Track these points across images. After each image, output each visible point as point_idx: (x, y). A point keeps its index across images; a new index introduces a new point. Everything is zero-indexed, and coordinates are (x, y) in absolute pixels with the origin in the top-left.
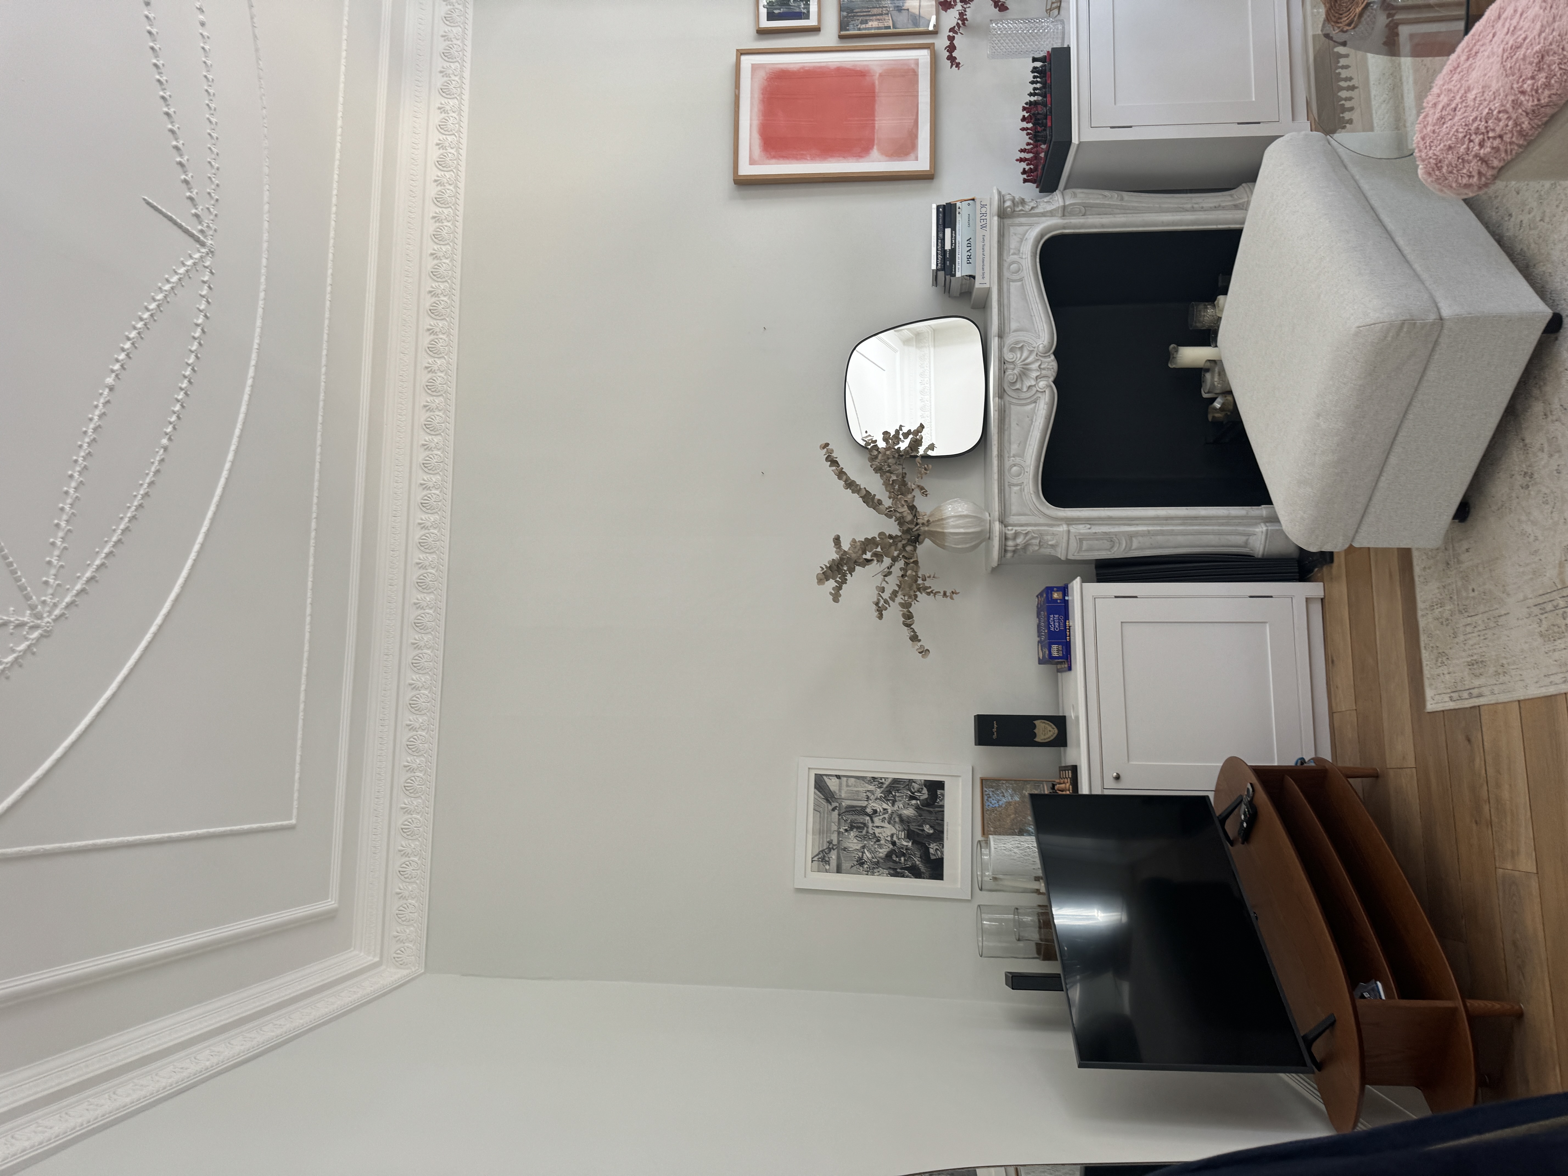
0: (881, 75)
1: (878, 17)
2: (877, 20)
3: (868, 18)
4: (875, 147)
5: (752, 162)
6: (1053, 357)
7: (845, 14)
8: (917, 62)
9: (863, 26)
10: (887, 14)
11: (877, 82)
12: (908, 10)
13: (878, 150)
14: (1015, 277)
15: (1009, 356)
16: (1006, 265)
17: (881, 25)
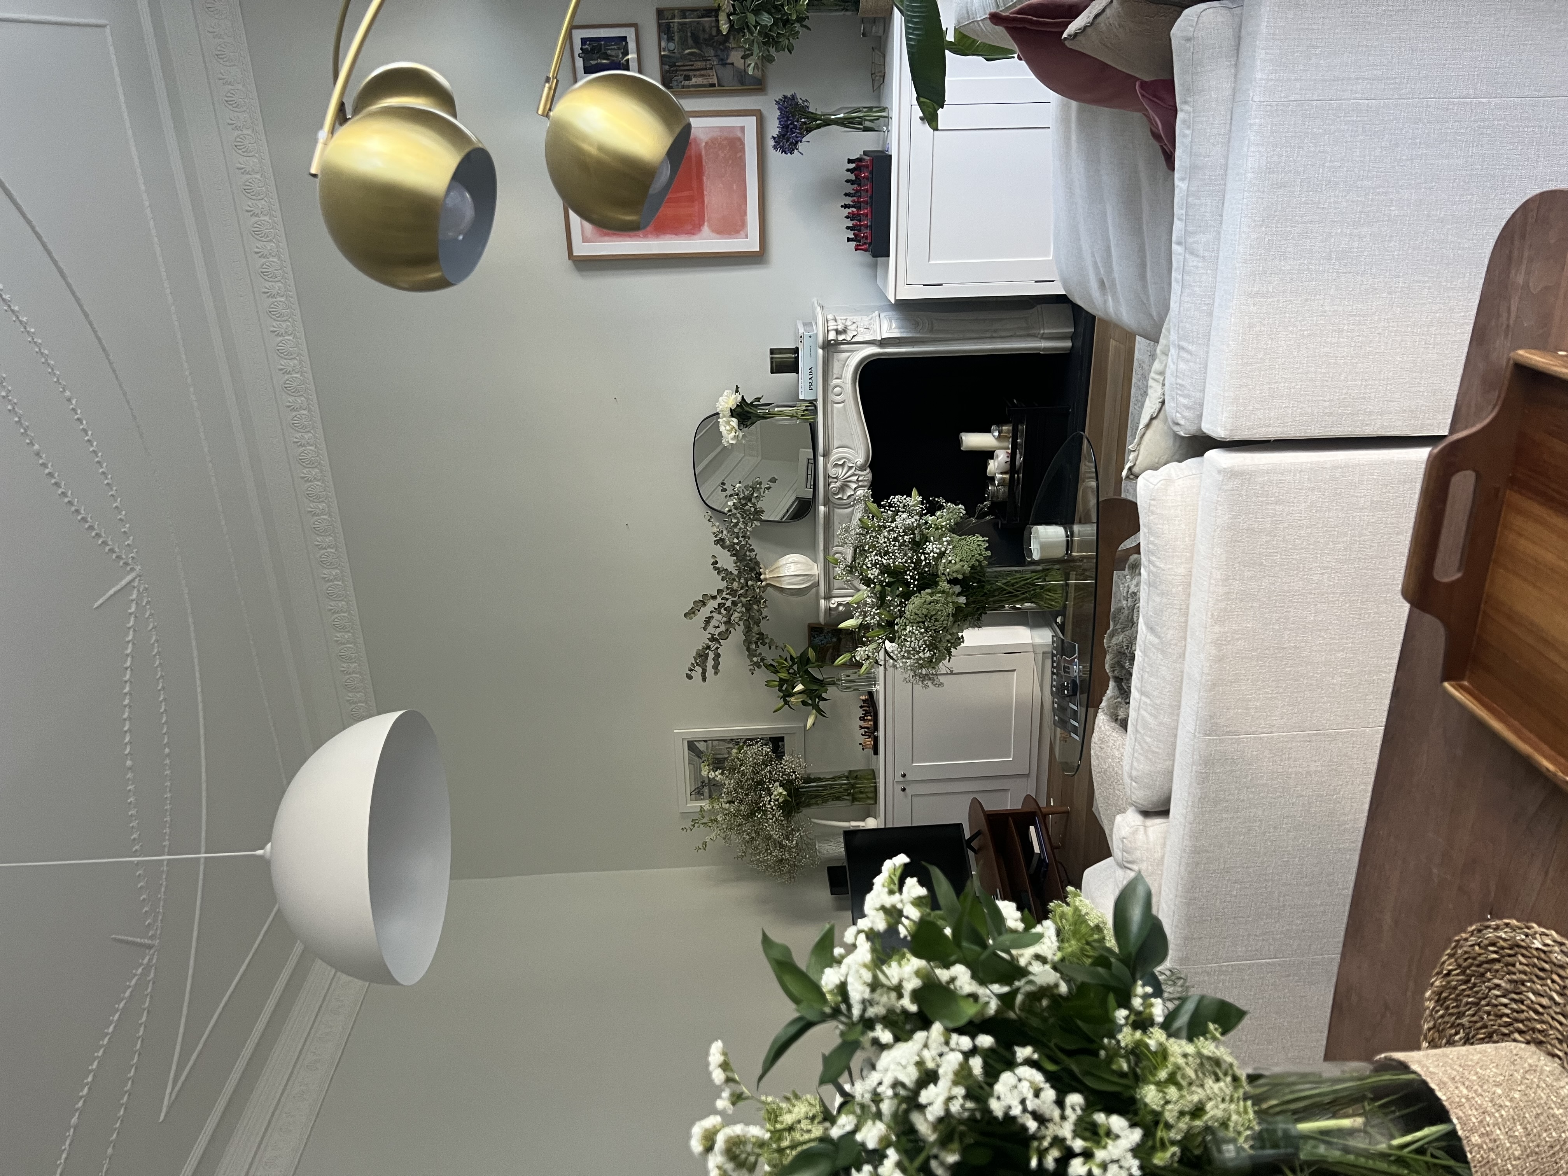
0: (707, 143)
1: (702, 72)
2: (702, 76)
3: (691, 73)
4: (706, 224)
5: (585, 240)
6: (868, 470)
7: (667, 67)
8: (742, 128)
9: (687, 83)
10: (711, 69)
11: (703, 152)
12: (732, 64)
13: (710, 226)
14: (838, 398)
15: (832, 472)
16: (830, 389)
17: (705, 82)
